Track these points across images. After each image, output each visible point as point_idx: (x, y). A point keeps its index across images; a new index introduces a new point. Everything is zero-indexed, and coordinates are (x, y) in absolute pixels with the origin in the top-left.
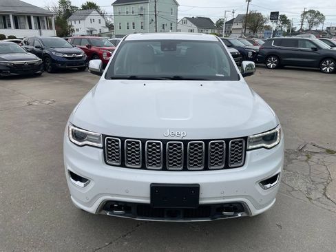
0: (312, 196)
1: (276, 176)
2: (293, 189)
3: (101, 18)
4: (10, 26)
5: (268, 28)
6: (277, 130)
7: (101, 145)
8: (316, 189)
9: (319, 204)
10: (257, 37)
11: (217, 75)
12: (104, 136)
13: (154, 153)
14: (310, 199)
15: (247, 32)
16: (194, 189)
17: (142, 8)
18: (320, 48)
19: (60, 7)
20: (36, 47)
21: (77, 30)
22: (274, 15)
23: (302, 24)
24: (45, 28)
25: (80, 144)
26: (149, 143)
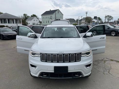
0: (105, 73)
1: (90, 64)
2: (99, 71)
3: (37, 19)
4: (6, 23)
5: (94, 22)
6: (90, 51)
7: (40, 56)
8: (106, 71)
9: (107, 75)
10: (90, 25)
11: (74, 36)
12: (41, 53)
13: (55, 58)
14: (104, 74)
15: (87, 23)
16: (66, 68)
17: (51, 16)
18: (110, 28)
19: (24, 16)
20: (16, 29)
21: (29, 23)
22: (95, 18)
23: (105, 20)
24: (18, 23)
25: (34, 56)
26: (53, 55)
